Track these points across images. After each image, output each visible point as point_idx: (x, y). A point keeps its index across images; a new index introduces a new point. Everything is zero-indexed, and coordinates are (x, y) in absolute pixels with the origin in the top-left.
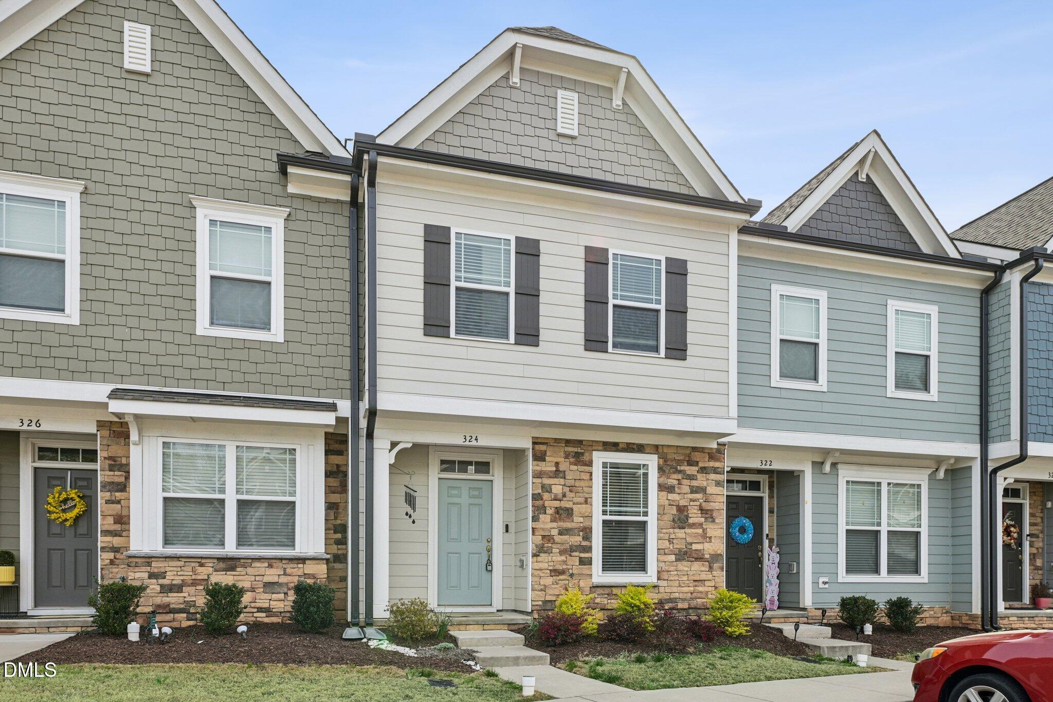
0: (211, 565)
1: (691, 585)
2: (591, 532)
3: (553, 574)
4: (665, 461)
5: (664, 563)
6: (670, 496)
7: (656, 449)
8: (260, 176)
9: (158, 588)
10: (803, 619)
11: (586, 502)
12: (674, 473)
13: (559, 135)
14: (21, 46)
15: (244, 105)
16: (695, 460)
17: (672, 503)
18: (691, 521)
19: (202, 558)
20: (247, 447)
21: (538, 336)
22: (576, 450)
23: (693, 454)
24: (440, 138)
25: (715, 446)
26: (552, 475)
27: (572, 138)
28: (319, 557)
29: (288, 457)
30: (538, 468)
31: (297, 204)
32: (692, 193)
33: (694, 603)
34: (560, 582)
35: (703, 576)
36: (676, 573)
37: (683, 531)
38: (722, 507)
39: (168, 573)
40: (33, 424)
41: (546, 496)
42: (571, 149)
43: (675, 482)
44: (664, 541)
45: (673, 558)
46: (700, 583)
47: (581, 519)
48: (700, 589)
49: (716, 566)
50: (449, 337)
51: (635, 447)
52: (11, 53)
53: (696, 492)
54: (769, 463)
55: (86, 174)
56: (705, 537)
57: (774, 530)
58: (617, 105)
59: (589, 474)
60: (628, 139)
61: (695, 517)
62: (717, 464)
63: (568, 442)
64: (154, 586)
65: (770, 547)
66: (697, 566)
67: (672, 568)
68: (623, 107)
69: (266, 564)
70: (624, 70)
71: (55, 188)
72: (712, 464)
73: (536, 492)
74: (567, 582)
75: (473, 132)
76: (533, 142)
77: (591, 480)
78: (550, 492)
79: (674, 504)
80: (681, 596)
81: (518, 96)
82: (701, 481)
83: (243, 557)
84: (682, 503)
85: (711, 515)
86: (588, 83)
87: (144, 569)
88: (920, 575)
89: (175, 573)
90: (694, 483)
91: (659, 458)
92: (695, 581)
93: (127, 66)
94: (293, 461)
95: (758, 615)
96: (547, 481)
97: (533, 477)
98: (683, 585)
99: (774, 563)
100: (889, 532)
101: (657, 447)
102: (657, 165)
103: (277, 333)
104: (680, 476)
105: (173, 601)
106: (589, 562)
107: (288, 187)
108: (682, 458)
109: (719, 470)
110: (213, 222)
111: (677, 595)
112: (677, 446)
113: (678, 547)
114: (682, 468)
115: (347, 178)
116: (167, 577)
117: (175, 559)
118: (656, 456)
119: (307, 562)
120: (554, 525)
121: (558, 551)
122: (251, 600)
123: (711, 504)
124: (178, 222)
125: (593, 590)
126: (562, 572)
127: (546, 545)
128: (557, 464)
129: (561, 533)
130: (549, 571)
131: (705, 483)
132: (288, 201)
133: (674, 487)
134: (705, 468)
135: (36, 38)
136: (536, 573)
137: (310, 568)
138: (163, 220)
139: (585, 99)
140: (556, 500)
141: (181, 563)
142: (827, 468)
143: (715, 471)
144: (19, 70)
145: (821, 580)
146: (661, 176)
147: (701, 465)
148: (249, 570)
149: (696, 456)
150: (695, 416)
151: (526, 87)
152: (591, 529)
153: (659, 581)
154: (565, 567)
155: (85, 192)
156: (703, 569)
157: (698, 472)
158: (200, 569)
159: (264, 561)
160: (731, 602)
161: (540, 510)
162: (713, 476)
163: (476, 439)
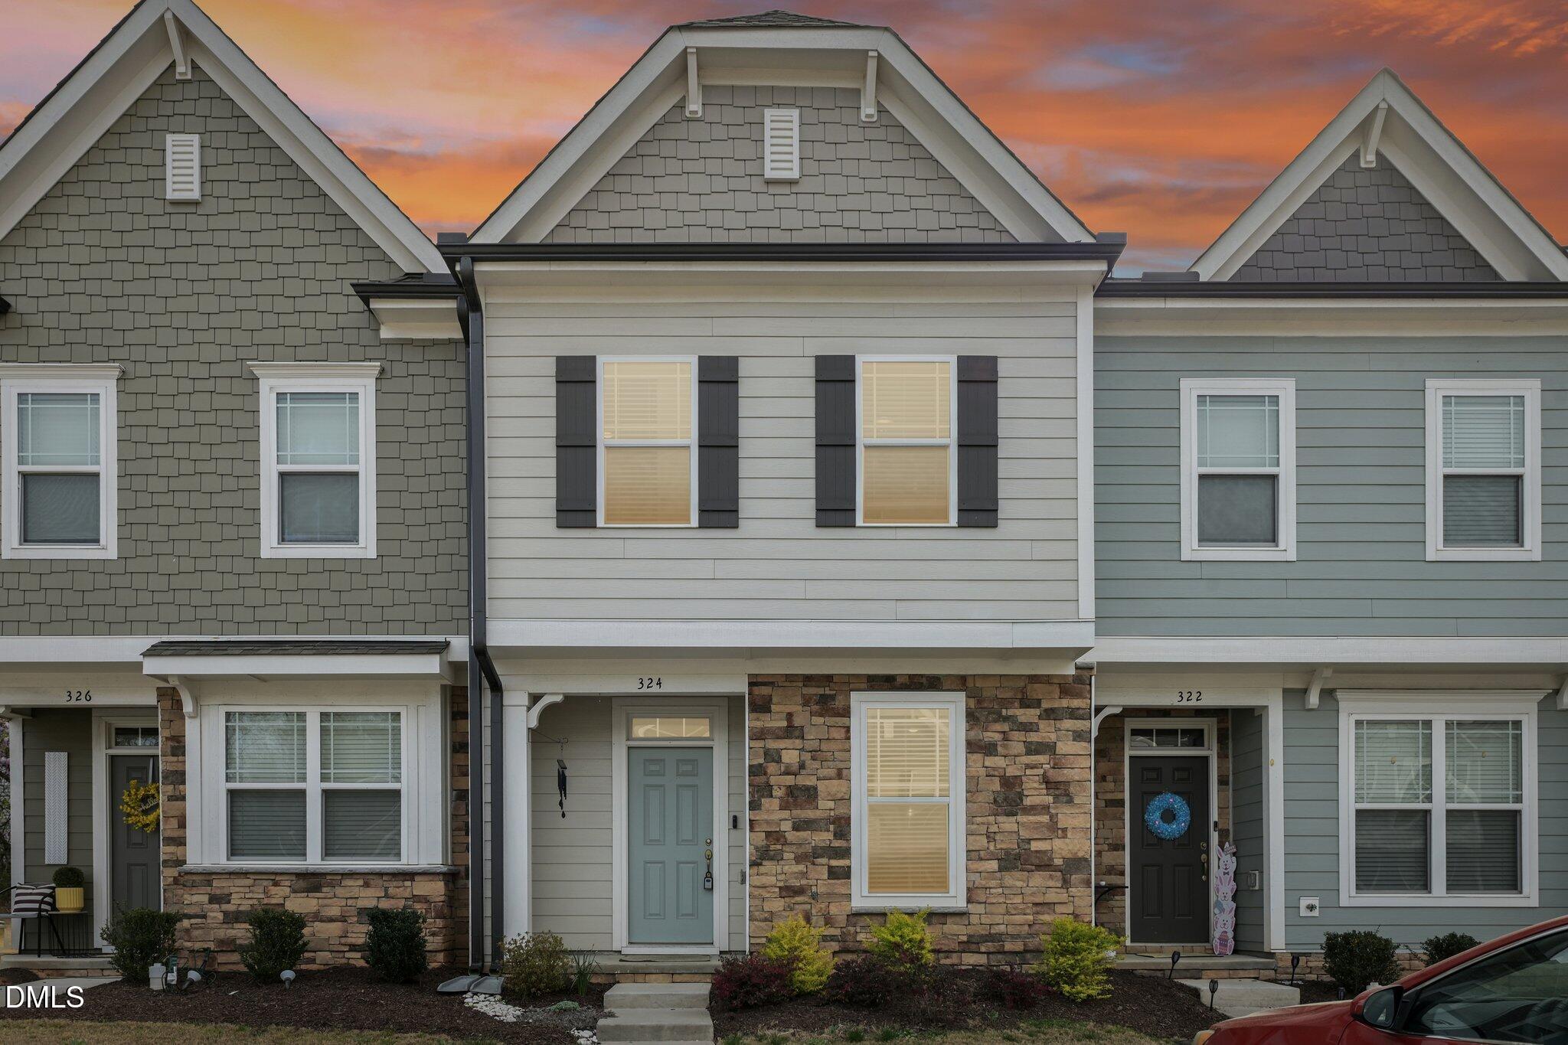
0: (288, 883)
1: (1028, 911)
2: (849, 825)
3: (784, 894)
4: (979, 702)
5: (978, 874)
6: (990, 761)
7: (961, 682)
8: (343, 321)
9: (221, 916)
10: (1267, 973)
11: (839, 775)
12: (996, 721)
13: (769, 182)
14: (46, 195)
15: (322, 223)
16: (1035, 697)
17: (992, 773)
18: (1027, 802)
19: (276, 874)
20: (336, 714)
21: (737, 511)
22: (821, 691)
23: (1029, 687)
24: (578, 220)
25: (1071, 671)
26: (781, 733)
27: (791, 182)
28: (431, 871)
29: (389, 725)
30: (759, 724)
31: (394, 353)
32: (1006, 240)
33: (1033, 943)
34: (797, 906)
35: (1051, 897)
36: (1000, 890)
37: (1013, 819)
38: (1086, 776)
39: (233, 896)
40: (83, 697)
41: (772, 768)
42: (790, 201)
43: (997, 737)
44: (978, 838)
45: (994, 865)
46: (1045, 909)
47: (831, 804)
48: (1047, 918)
49: (1075, 878)
50: (595, 527)
51: (924, 680)
52: (35, 206)
53: (1037, 752)
54: (1195, 696)
55: (123, 353)
56: (1055, 829)
57: (1228, 814)
58: (867, 116)
59: (843, 730)
60: (887, 170)
61: (1035, 794)
62: (1076, 703)
63: (808, 679)
64: (216, 914)
65: (1221, 845)
66: (1038, 879)
67: (993, 883)
68: (879, 117)
69: (361, 882)
70: (871, 54)
71: (86, 377)
72: (1065, 703)
73: (755, 762)
74: (809, 906)
75: (629, 201)
76: (725, 201)
77: (849, 738)
78: (779, 761)
79: (996, 773)
80: (1011, 930)
81: (699, 132)
82: (1046, 732)
83: (328, 871)
84: (1011, 772)
85: (1065, 790)
86: (817, 88)
87: (203, 890)
88: (1521, 893)
89: (243, 895)
90: (1034, 737)
91: (968, 697)
92: (1036, 904)
93: (170, 195)
94: (397, 731)
95: (1165, 964)
96: (772, 744)
97: (751, 739)
98: (1013, 912)
99: (1228, 873)
100: (1449, 812)
101: (963, 679)
102: (940, 203)
103: (367, 546)
104: (1006, 727)
105: (240, 935)
106: (845, 874)
107: (381, 331)
108: (1008, 695)
109: (1081, 712)
110: (281, 397)
111: (1002, 928)
112: (1001, 676)
113: (1004, 846)
114: (1011, 712)
115: (452, 305)
116: (232, 902)
117: (242, 876)
118: (962, 696)
119: (416, 878)
120: (786, 814)
121: (792, 856)
122: (341, 934)
123: (1065, 771)
124: (237, 403)
125: (854, 920)
126: (800, 891)
127: (772, 847)
128: (790, 716)
129: (796, 827)
130: (777, 890)
131: (1053, 737)
132: (380, 352)
133: (995, 745)
134: (1052, 710)
135: (63, 181)
136: (757, 892)
137: (422, 888)
138: (219, 402)
139: (811, 116)
140: (788, 774)
141: (248, 882)
142: (1314, 699)
143: (1073, 714)
144: (44, 227)
145: (1304, 902)
146: (948, 220)
147: (1045, 705)
148: (339, 891)
149: (1036, 691)
150: (1015, 622)
151: (713, 114)
152: (848, 820)
153: (969, 906)
154: (804, 882)
155: (122, 378)
156: (1051, 883)
157: (1040, 717)
158: (274, 890)
159: (358, 877)
160: (1077, 941)
161: (761, 791)
162: (1068, 724)
163: (659, 684)
